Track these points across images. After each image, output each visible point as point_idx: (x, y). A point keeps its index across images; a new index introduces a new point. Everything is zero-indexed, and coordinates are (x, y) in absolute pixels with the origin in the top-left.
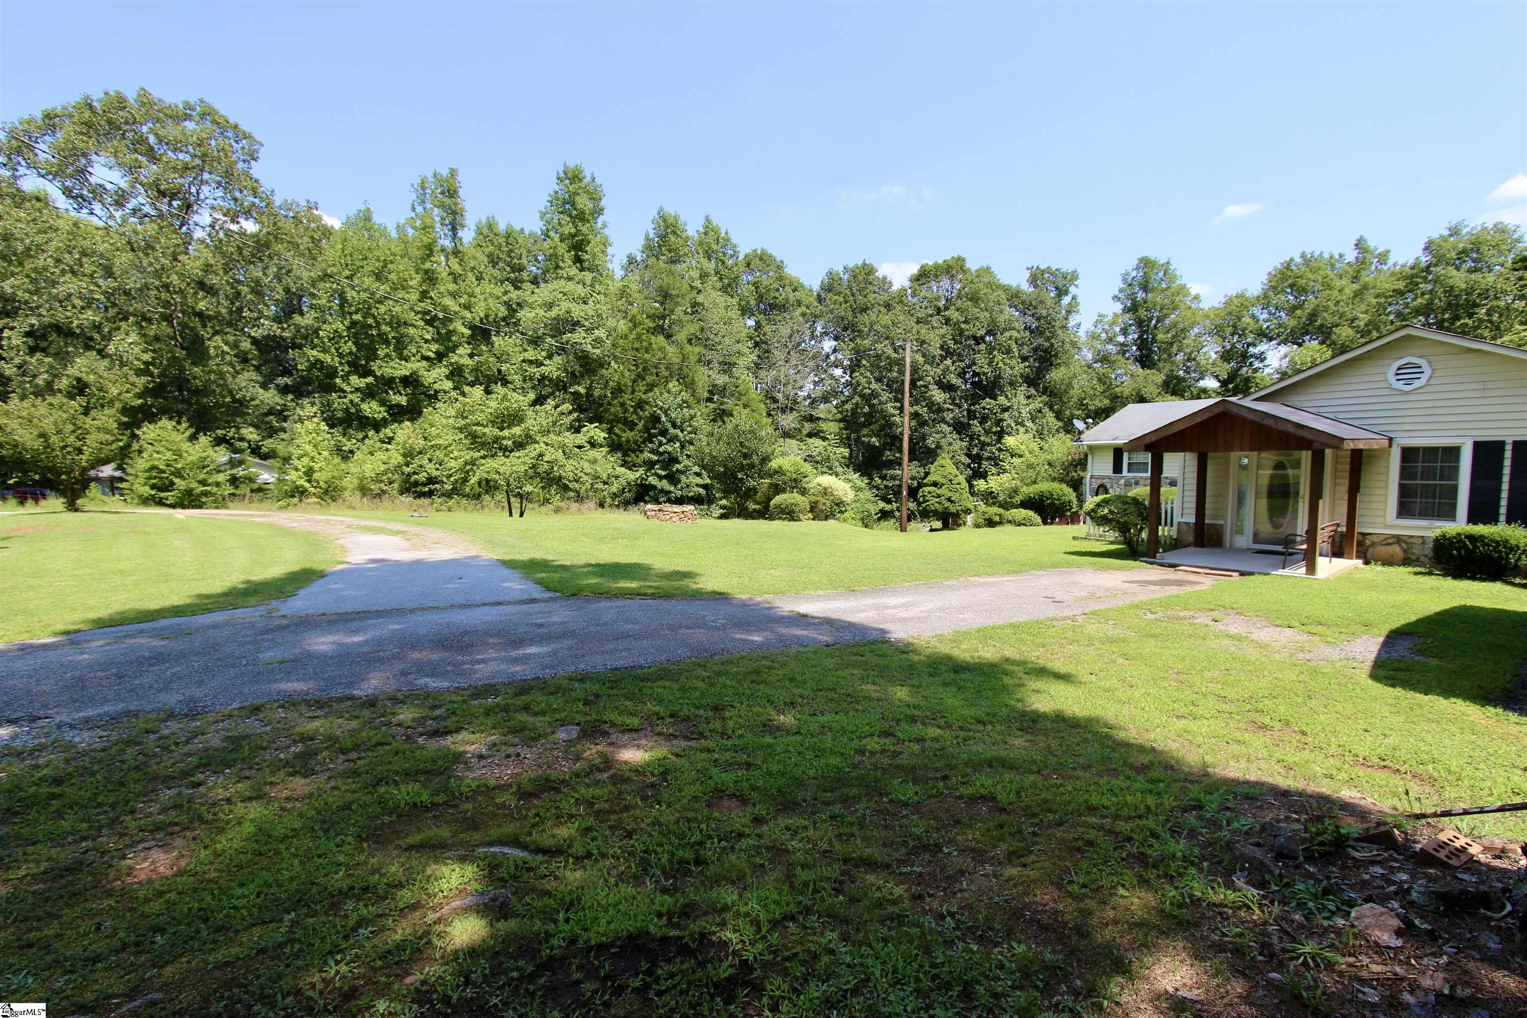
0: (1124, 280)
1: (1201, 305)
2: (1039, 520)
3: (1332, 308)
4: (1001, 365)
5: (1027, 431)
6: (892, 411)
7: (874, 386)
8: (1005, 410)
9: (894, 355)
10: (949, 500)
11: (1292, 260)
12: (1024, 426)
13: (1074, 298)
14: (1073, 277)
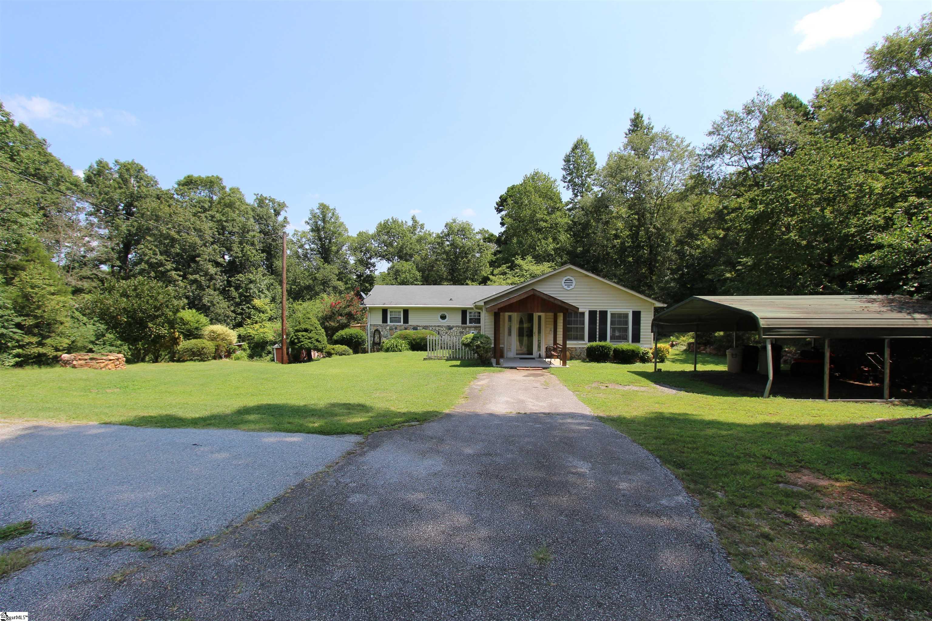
0: (311, 213)
1: (350, 234)
2: (351, 351)
3: (409, 246)
4: (249, 253)
5: (266, 297)
6: (177, 277)
7: (159, 257)
8: (251, 282)
9: (177, 236)
10: (317, 340)
11: (388, 220)
12: (263, 293)
13: (285, 218)
14: (282, 206)
